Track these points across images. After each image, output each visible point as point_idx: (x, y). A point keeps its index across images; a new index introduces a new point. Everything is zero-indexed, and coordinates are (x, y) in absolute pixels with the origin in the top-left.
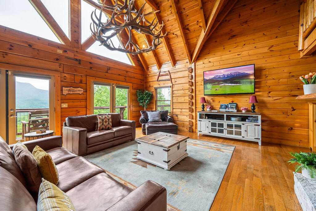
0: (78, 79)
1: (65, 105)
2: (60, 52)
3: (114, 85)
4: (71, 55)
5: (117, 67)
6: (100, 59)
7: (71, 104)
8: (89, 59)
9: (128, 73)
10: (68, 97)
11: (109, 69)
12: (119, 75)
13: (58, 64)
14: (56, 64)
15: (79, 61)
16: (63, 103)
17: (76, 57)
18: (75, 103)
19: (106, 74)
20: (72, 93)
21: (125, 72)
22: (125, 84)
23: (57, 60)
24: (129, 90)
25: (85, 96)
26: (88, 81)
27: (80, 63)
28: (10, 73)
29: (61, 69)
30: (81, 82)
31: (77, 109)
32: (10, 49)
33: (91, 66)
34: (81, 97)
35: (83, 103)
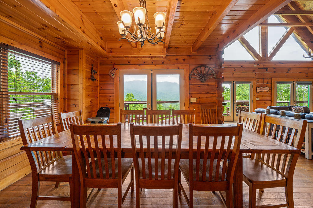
0: (266, 81)
1: (258, 99)
2: (255, 66)
3: (294, 83)
4: (261, 66)
5: (298, 66)
6: (282, 64)
7: (261, 98)
8: (274, 66)
9: (310, 69)
10: (260, 93)
11: (289, 69)
12: (300, 73)
13: (255, 74)
14: (253, 74)
15: (267, 69)
16: (257, 97)
17: (264, 67)
18: (263, 97)
19: (287, 74)
20: (262, 91)
21: (307, 69)
22: (306, 80)
23: (254, 71)
24: (312, 85)
25: (270, 92)
26: (272, 82)
27: (267, 70)
28: (235, 82)
29: (256, 76)
30: (268, 83)
31: (265, 101)
32: (235, 71)
33: (275, 70)
34: (267, 93)
35: (269, 98)
